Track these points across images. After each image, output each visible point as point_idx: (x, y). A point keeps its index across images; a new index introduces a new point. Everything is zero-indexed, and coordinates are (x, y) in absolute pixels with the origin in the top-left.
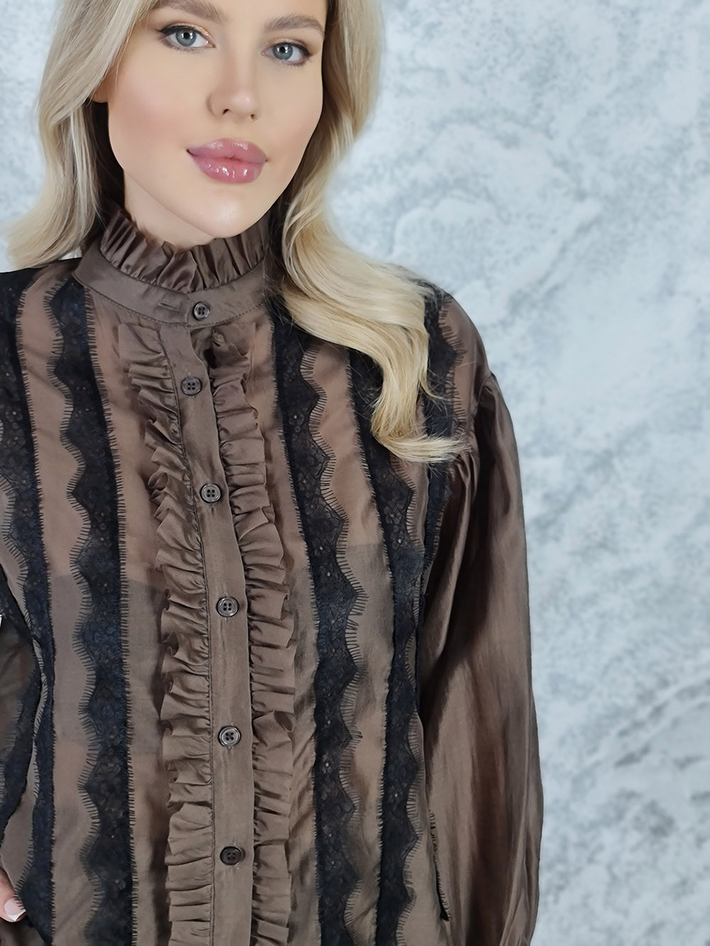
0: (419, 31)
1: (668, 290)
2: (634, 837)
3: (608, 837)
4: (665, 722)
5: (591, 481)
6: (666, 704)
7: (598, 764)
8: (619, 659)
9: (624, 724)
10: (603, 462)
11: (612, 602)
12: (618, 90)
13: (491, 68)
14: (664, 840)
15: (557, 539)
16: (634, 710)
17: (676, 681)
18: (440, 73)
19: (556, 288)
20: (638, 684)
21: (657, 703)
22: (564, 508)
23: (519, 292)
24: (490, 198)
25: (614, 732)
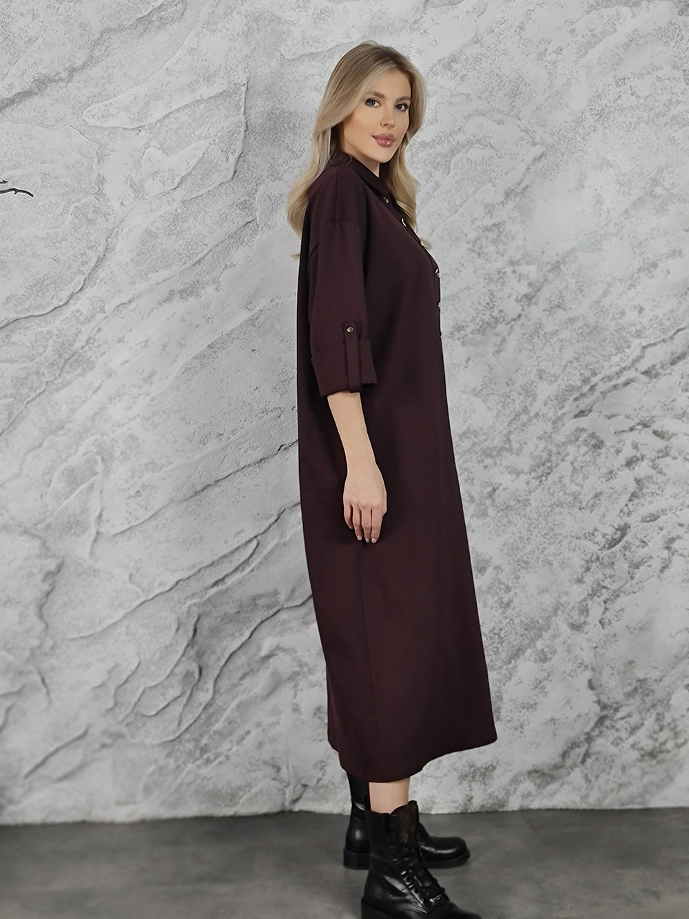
0: (458, 78)
1: (581, 186)
2: (584, 449)
3: (571, 449)
4: (597, 394)
5: (551, 276)
6: (597, 384)
7: (565, 414)
8: (571, 362)
9: (576, 395)
10: (556, 267)
11: (565, 334)
12: (549, 97)
13: (491, 92)
14: (600, 451)
15: (536, 304)
16: (581, 387)
17: (600, 373)
18: (468, 96)
19: (527, 187)
20: (581, 374)
21: (592, 384)
22: (539, 290)
23: (509, 188)
24: (492, 147)
25: (571, 399)
